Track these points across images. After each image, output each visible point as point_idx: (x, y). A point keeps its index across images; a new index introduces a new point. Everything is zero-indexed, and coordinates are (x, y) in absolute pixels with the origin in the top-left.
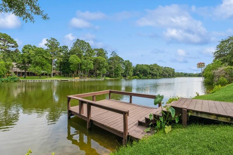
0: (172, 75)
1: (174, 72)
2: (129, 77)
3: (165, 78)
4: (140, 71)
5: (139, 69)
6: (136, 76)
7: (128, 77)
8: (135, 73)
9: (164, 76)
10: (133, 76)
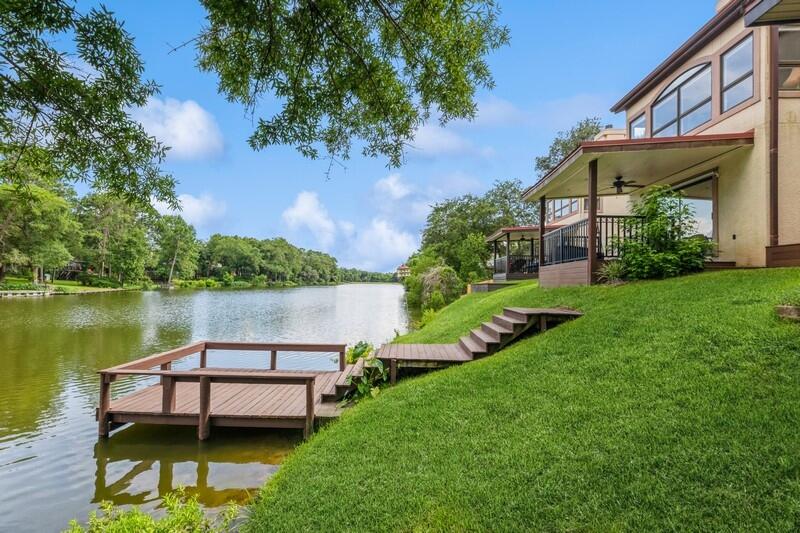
0: (328, 277)
1: (334, 267)
2: (181, 281)
3: (308, 285)
4: (224, 261)
5: (221, 253)
6: (209, 280)
7: (176, 280)
8: (203, 267)
9: (308, 281)
10: (195, 278)
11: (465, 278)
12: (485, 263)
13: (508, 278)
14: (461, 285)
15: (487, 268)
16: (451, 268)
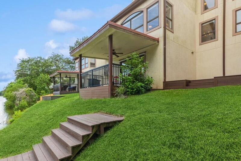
11: (39, 94)
12: (48, 87)
13: (60, 94)
14: (37, 96)
15: (49, 89)
16: (31, 89)
